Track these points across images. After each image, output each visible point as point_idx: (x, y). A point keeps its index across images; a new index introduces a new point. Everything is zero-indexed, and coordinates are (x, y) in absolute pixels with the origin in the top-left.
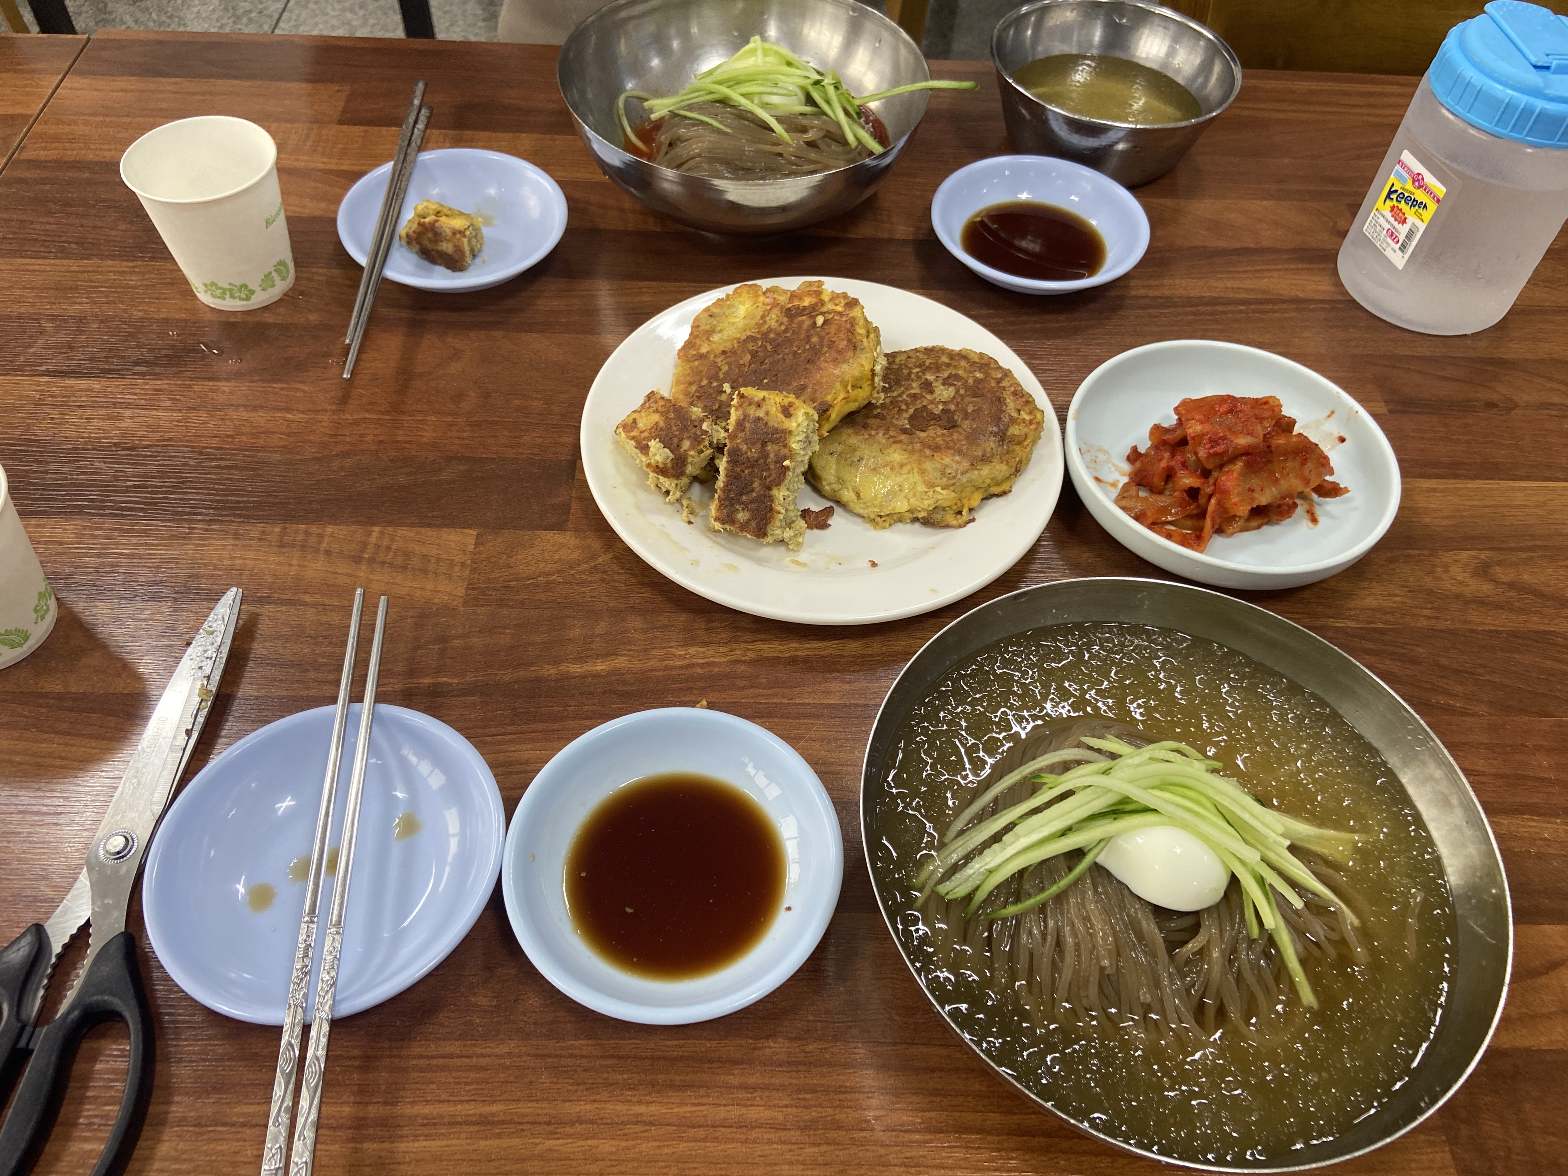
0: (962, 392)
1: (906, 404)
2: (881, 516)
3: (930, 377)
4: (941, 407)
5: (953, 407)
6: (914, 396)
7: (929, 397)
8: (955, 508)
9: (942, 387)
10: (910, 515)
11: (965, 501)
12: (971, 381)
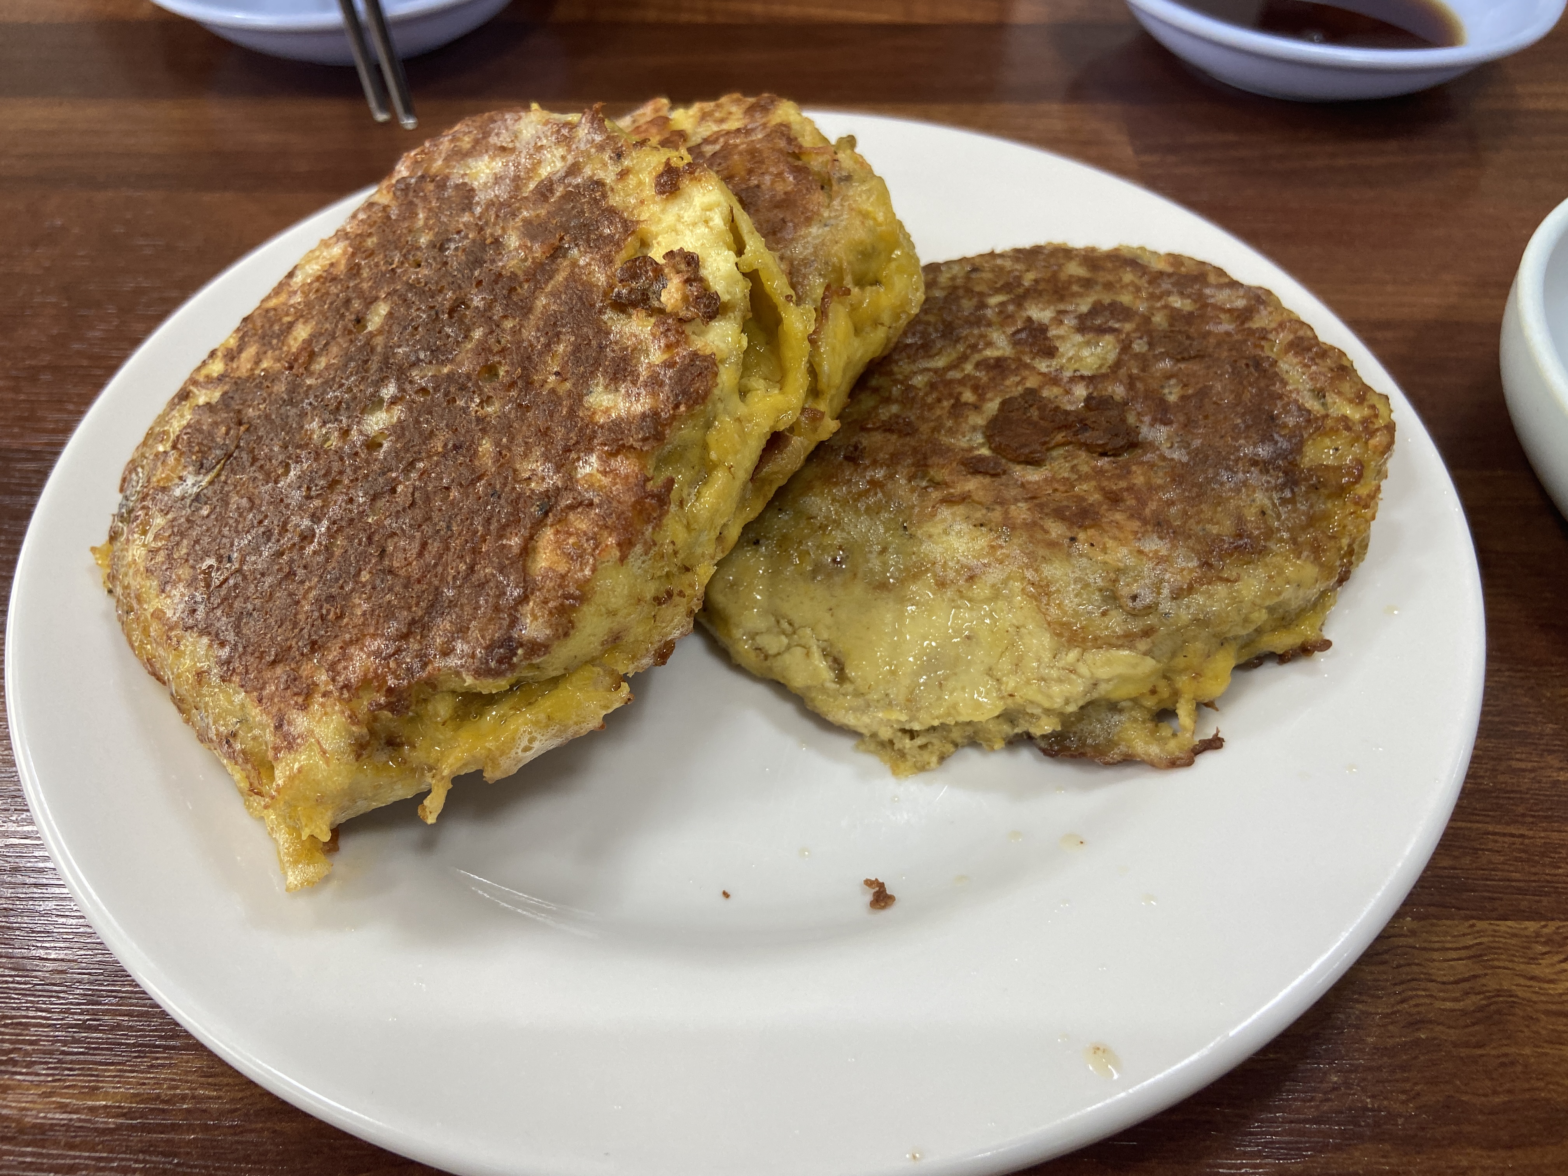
0: (1139, 346)
1: (975, 388)
2: (912, 734)
3: (1040, 313)
4: (1080, 391)
5: (1119, 391)
6: (999, 366)
7: (1043, 366)
8: (1150, 703)
9: (1079, 338)
10: (1007, 729)
11: (1183, 682)
12: (1159, 319)
